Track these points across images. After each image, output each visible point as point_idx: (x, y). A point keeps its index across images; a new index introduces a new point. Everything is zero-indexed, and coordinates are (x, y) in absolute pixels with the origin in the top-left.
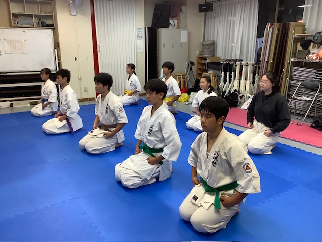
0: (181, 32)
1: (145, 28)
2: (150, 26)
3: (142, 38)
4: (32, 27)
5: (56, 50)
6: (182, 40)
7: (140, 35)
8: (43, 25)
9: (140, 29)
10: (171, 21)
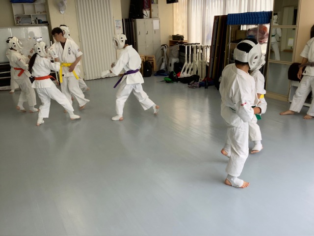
0: (154, 21)
1: (123, 20)
2: (127, 18)
3: (120, 28)
4: (31, 25)
5: (51, 42)
6: (154, 29)
7: (118, 25)
8: (39, 23)
9: (117, 21)
10: (144, 12)
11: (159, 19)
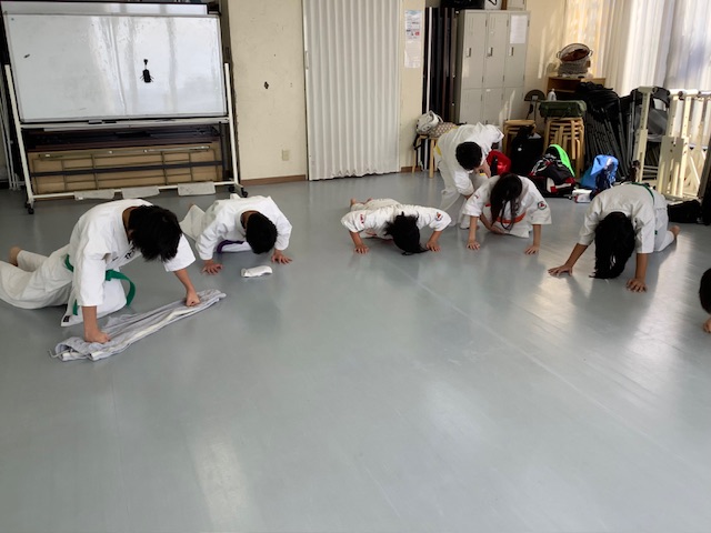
0: (513, 17)
1: (427, 10)
2: (437, 5)
3: (418, 34)
5: (227, 65)
6: (513, 39)
7: (414, 27)
9: (413, 13)
11: (528, 14)
